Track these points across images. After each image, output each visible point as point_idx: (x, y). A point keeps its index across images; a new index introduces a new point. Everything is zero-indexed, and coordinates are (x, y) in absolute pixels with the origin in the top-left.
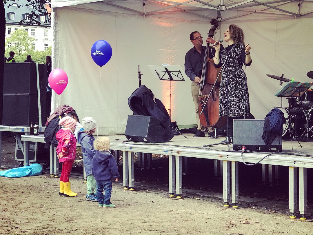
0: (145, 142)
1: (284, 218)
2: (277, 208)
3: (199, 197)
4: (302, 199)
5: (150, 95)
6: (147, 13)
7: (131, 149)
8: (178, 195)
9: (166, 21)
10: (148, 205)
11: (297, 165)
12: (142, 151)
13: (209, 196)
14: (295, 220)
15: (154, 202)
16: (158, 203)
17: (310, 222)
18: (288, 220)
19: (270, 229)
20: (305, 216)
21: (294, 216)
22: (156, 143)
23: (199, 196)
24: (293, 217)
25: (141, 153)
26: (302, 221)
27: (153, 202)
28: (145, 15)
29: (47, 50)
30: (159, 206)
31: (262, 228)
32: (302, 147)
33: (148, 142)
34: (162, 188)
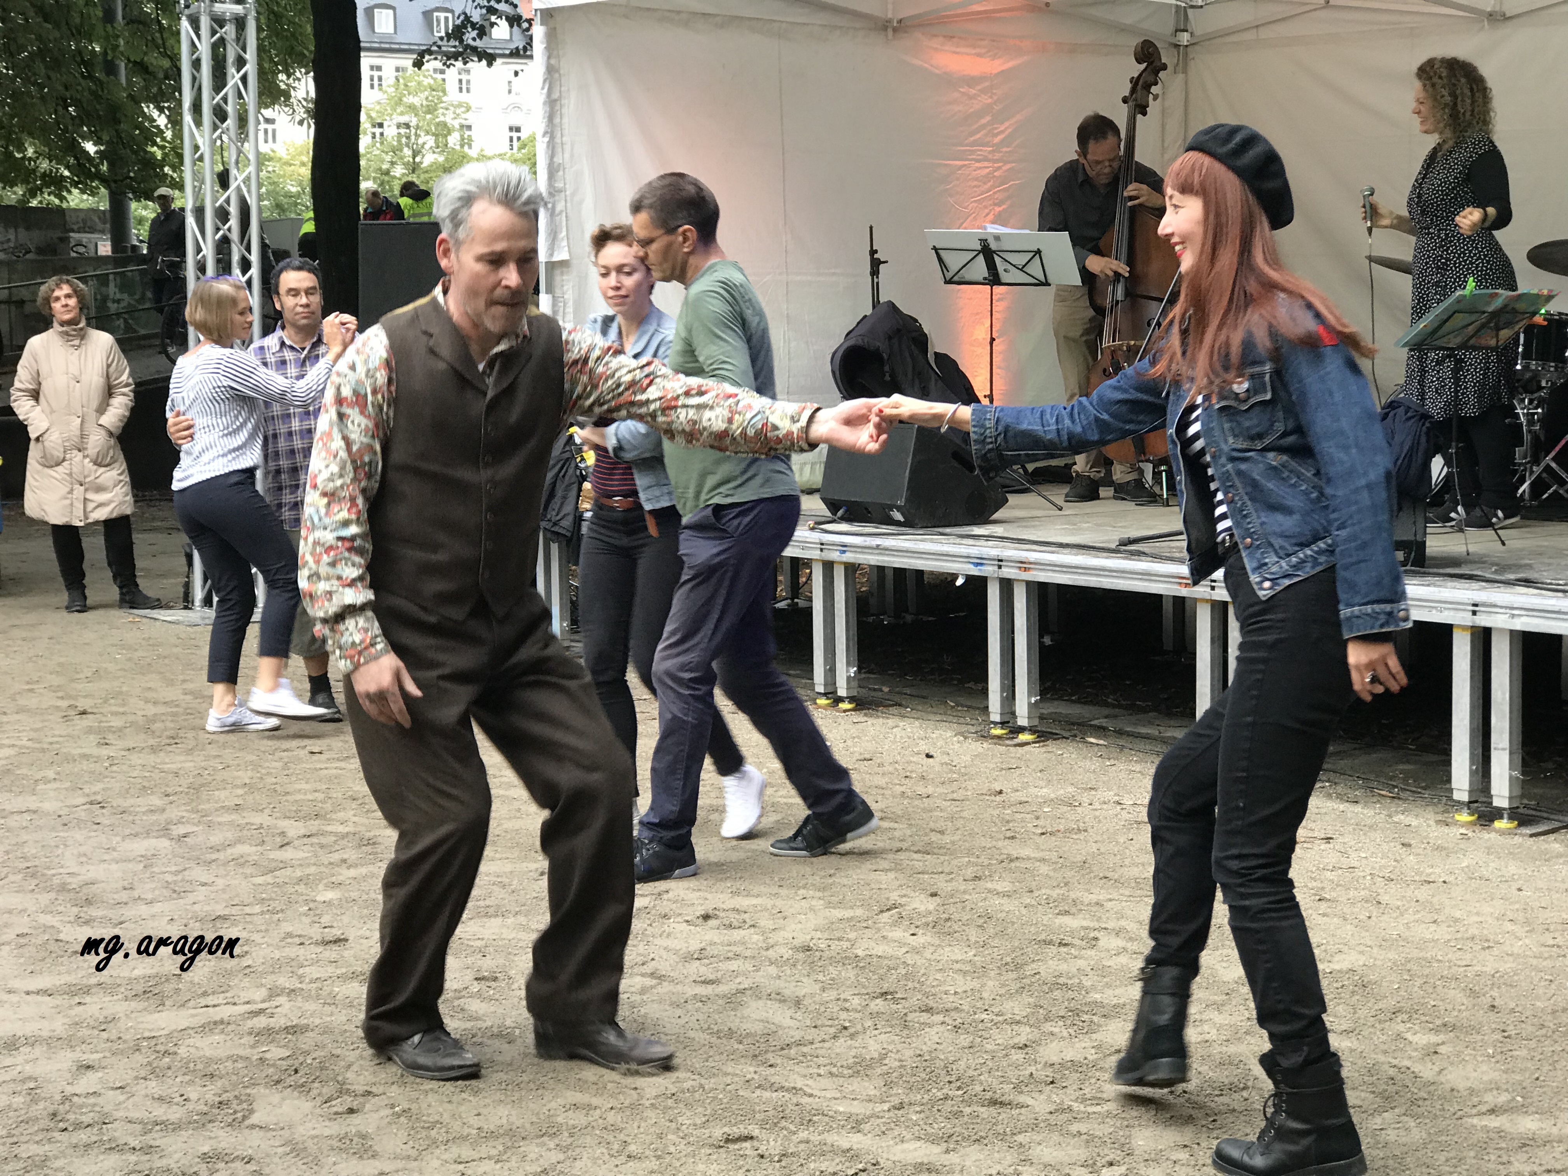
0: (898, 523)
1: (1432, 823)
2: (1405, 780)
3: (1105, 737)
4: (1504, 749)
5: (913, 339)
6: (900, 21)
7: (844, 552)
8: (1022, 729)
9: (978, 50)
10: (909, 768)
11: (1483, 621)
12: (884, 561)
13: (1143, 730)
14: (1475, 828)
15: (931, 757)
16: (946, 759)
17: (1532, 836)
18: (1446, 829)
19: (1377, 866)
20: (1514, 814)
21: (1472, 814)
22: (941, 530)
23: (1100, 731)
24: (1464, 817)
25: (881, 569)
26: (1502, 833)
27: (928, 756)
28: (895, 30)
29: (520, 149)
30: (951, 771)
31: (1345, 862)
32: (1503, 544)
33: (909, 523)
34: (961, 700)
